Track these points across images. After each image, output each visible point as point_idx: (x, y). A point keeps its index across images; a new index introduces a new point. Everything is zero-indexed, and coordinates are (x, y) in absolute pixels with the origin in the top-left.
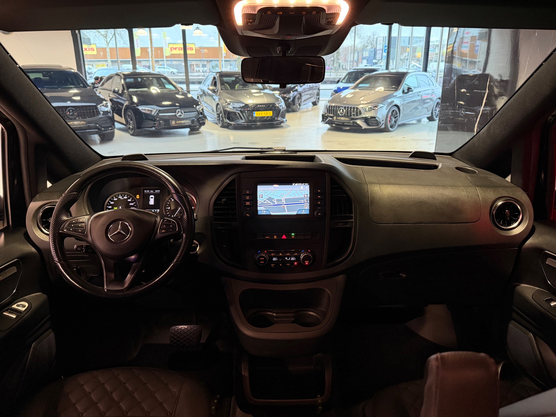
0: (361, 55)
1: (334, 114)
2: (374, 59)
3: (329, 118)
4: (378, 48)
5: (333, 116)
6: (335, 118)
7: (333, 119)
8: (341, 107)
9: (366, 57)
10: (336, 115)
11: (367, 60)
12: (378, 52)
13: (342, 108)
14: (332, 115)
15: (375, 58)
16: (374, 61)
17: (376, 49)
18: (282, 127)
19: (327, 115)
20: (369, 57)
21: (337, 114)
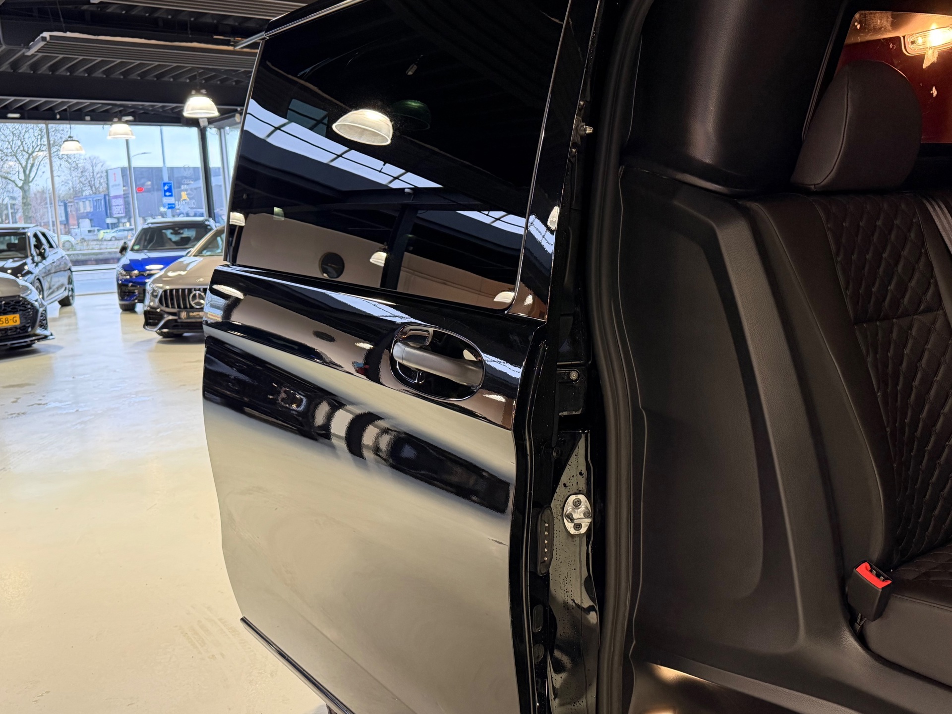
0: (73, 209)
1: (179, 307)
2: (107, 217)
3: (166, 316)
4: (112, 194)
5: (179, 312)
6: (183, 315)
7: (180, 318)
8: (195, 290)
9: (88, 213)
10: (185, 307)
11: (91, 220)
12: (114, 202)
13: (198, 292)
14: (175, 310)
15: (108, 214)
16: (109, 221)
17: (108, 195)
18: (34, 352)
19: (161, 310)
20: (92, 214)
21: (188, 306)
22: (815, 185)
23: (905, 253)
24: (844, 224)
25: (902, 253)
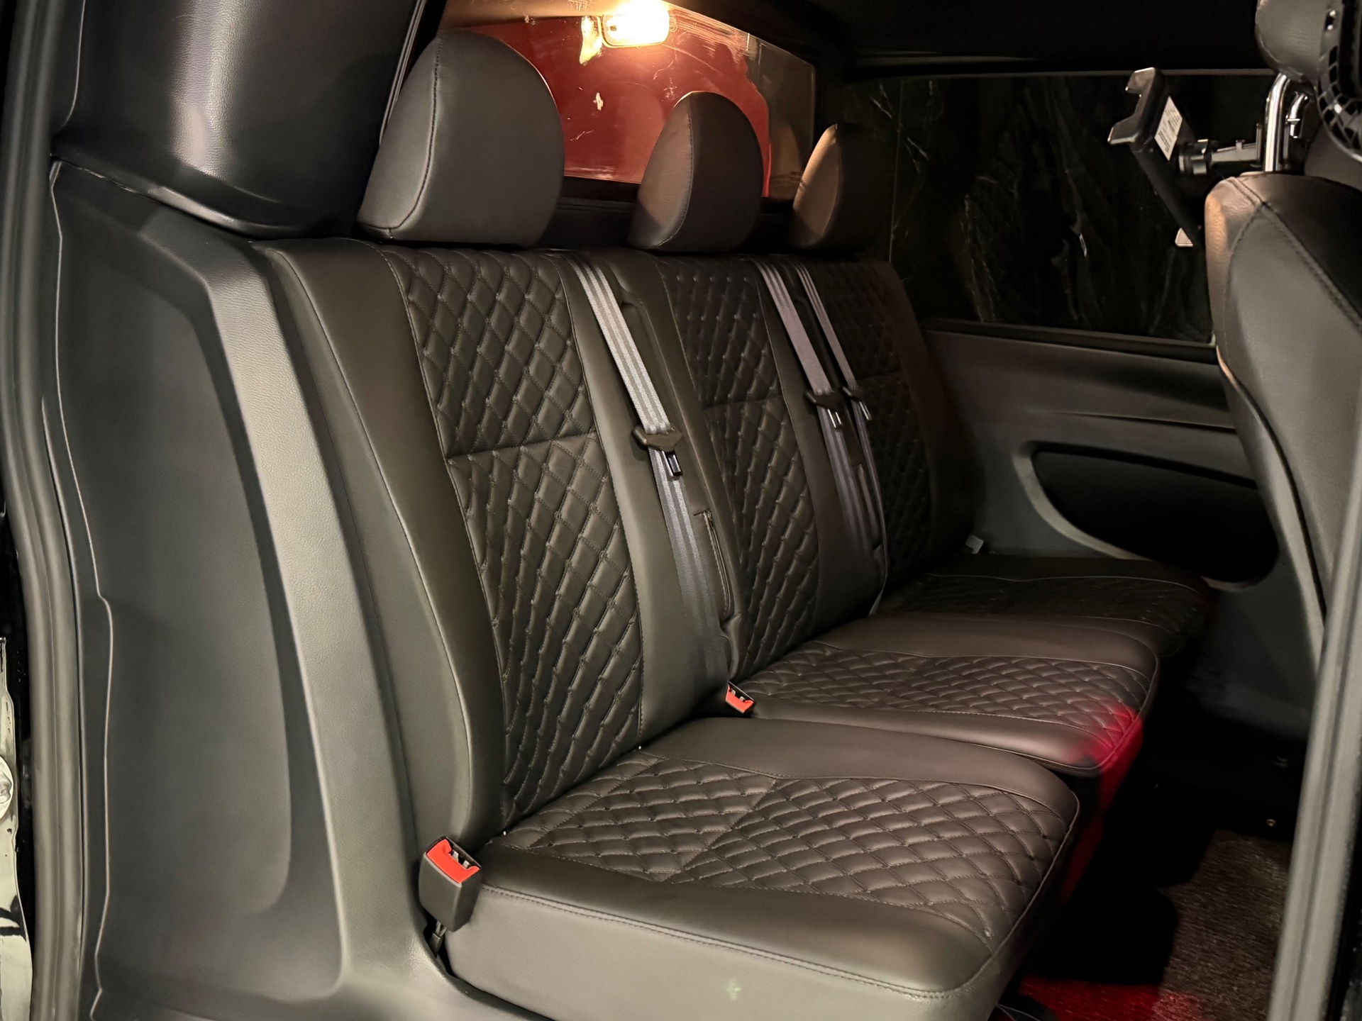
22: (390, 229)
23: (541, 345)
24: (439, 297)
25: (536, 345)
